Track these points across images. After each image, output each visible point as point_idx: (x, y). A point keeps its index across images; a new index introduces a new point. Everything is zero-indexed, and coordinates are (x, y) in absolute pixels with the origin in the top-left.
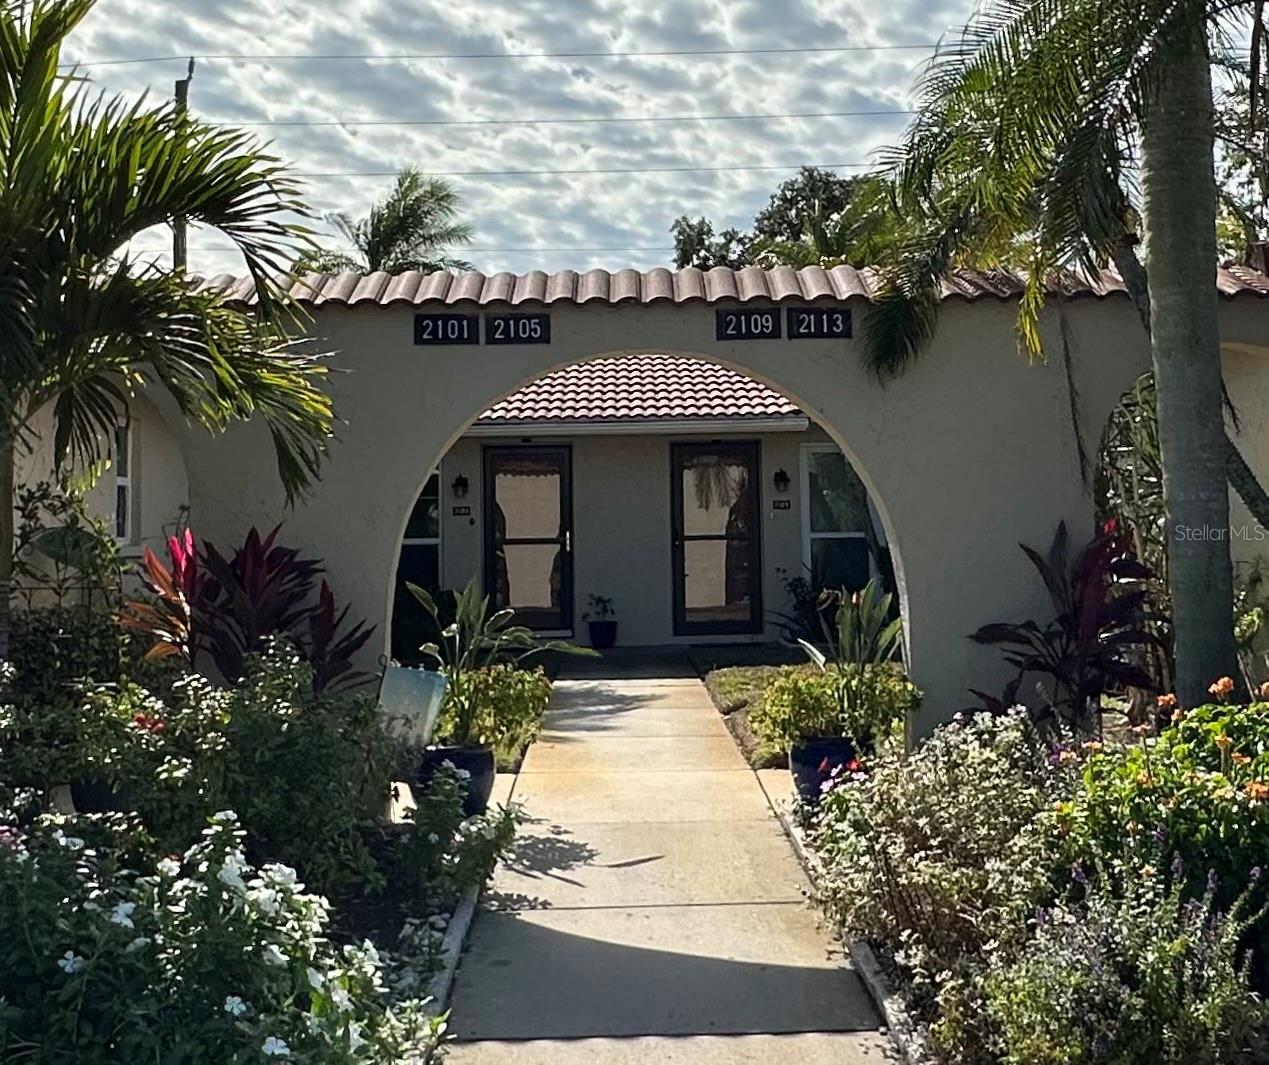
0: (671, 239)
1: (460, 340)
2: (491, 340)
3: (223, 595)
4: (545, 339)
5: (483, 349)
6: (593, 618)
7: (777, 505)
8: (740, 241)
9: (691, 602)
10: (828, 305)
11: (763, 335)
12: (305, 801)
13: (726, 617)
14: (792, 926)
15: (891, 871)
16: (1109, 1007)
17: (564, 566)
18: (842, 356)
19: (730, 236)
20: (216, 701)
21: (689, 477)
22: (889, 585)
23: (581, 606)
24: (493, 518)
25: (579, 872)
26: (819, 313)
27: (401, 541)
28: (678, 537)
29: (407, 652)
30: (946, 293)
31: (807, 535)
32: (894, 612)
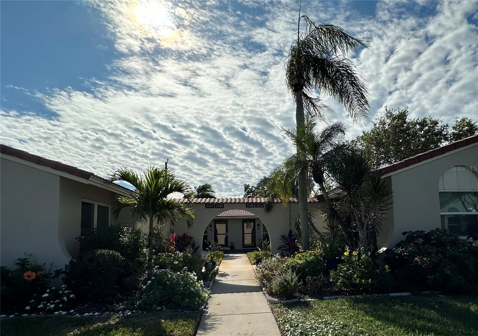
0: (244, 187)
1: (212, 208)
2: (215, 208)
3: (180, 241)
4: (223, 207)
5: (215, 209)
6: (231, 245)
7: (258, 229)
8: (254, 188)
9: (245, 243)
10: (261, 203)
11: (252, 207)
12: (192, 267)
13: (251, 245)
14: (254, 282)
15: (263, 272)
16: (283, 284)
17: (226, 238)
18: (262, 210)
19: (253, 187)
20: (181, 254)
21: (245, 224)
22: (268, 240)
23: (229, 243)
24: (216, 231)
25: (227, 277)
26: (259, 204)
27: (204, 234)
28: (243, 233)
29: (204, 249)
30: (276, 201)
31: (262, 233)
32: (269, 244)
